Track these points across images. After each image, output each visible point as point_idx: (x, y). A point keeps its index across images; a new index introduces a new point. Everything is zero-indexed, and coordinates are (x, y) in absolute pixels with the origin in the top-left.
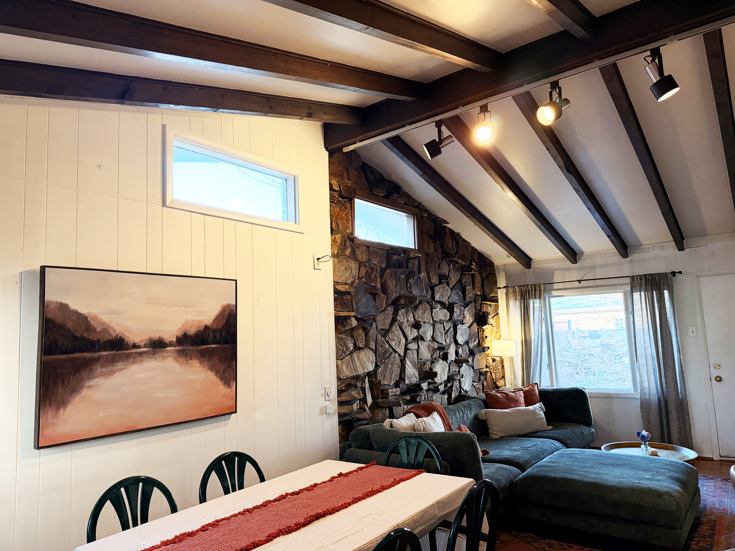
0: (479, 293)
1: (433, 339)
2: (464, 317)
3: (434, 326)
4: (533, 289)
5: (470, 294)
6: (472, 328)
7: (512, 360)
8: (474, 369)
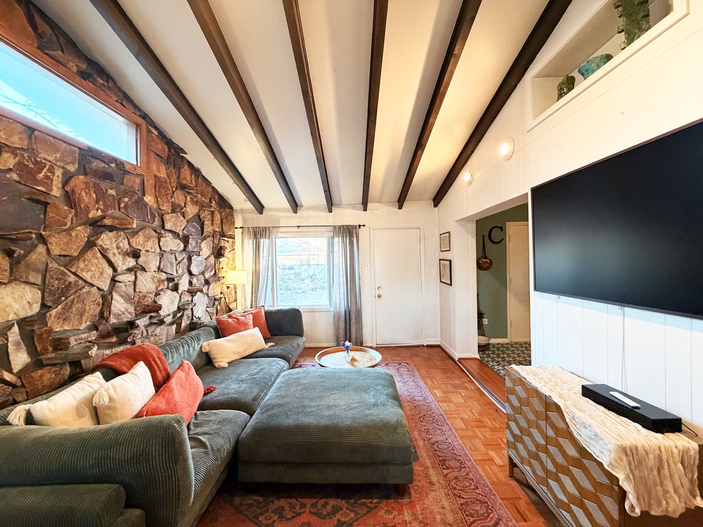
0: (218, 230)
1: (159, 269)
2: (201, 250)
3: (162, 256)
4: (264, 230)
5: (208, 228)
6: (208, 260)
7: (244, 287)
8: (208, 297)
